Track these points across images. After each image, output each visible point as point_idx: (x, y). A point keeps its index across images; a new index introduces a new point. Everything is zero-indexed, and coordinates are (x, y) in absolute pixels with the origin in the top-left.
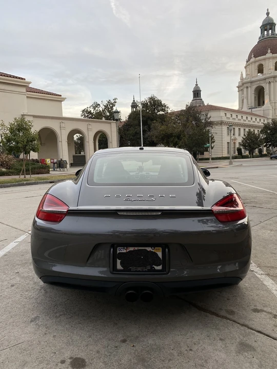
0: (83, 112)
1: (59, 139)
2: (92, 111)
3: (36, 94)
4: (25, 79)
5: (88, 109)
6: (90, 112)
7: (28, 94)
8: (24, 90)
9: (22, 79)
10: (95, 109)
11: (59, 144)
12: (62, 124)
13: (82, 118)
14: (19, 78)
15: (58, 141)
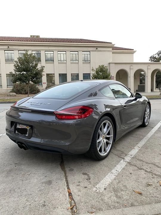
0: (150, 58)
1: (129, 76)
2: (157, 57)
3: (119, 50)
4: (112, 43)
5: (154, 56)
6: (155, 58)
7: (113, 51)
8: (111, 49)
9: (110, 43)
10: (159, 55)
11: (129, 79)
12: (131, 67)
13: (150, 62)
14: (109, 43)
15: (128, 77)
